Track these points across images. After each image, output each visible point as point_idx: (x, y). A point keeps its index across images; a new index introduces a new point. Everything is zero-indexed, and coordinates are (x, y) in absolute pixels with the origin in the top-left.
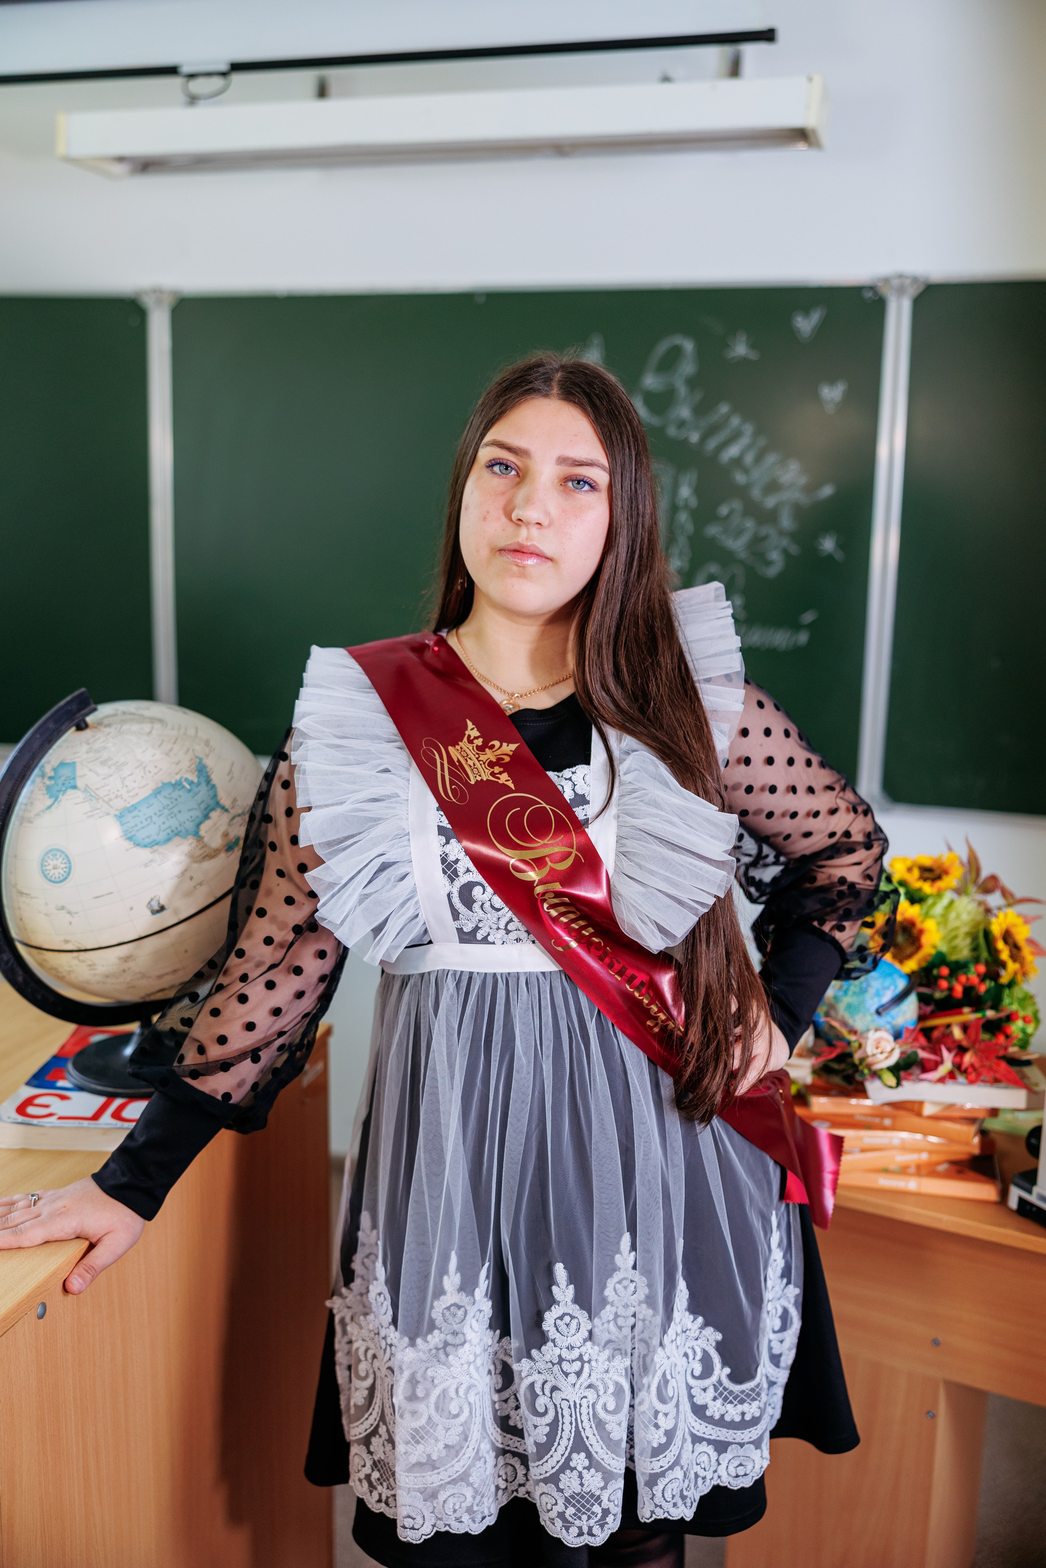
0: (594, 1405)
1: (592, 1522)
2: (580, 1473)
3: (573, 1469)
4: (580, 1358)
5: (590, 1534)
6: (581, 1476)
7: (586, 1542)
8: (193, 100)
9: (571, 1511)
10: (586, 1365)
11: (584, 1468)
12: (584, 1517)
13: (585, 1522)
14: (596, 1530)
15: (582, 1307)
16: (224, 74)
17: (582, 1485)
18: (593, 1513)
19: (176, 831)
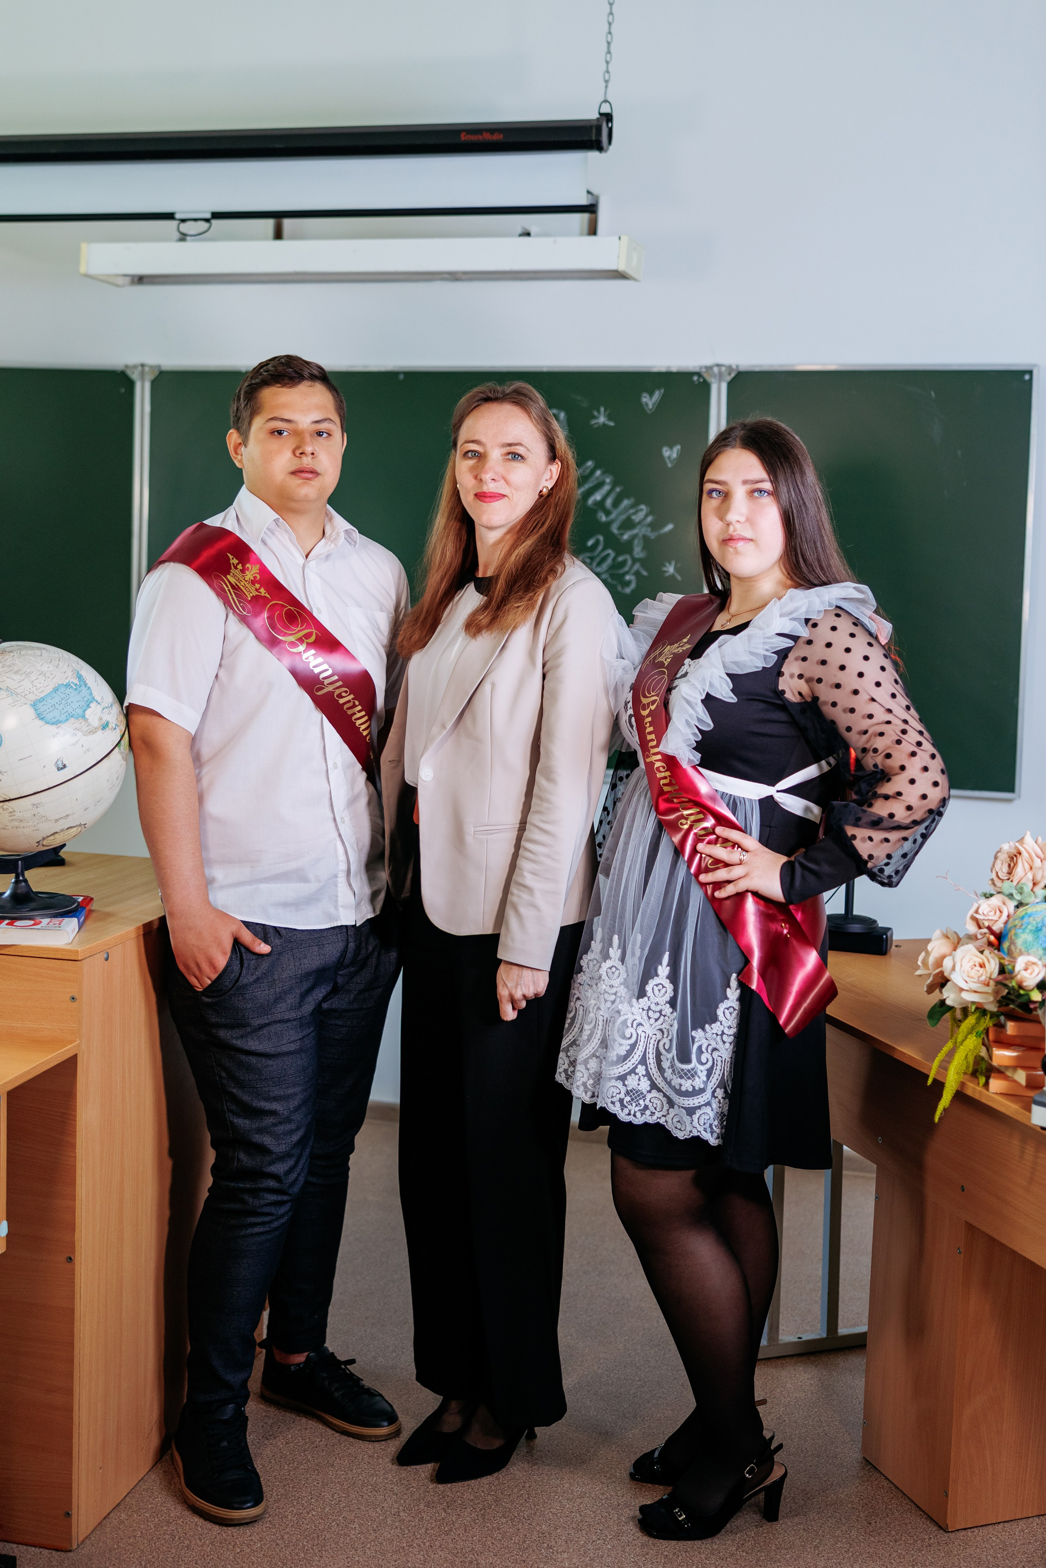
0: (659, 1041)
1: (637, 1109)
2: (640, 1077)
3: (636, 1074)
4: (660, 1012)
5: (635, 1116)
6: (639, 1080)
7: (631, 1119)
8: (183, 237)
9: (628, 1099)
10: (662, 1017)
11: (643, 1075)
12: (634, 1104)
13: (634, 1107)
14: (638, 1114)
15: (671, 982)
16: (207, 220)
17: (639, 1085)
18: (639, 1104)
19: (71, 714)
